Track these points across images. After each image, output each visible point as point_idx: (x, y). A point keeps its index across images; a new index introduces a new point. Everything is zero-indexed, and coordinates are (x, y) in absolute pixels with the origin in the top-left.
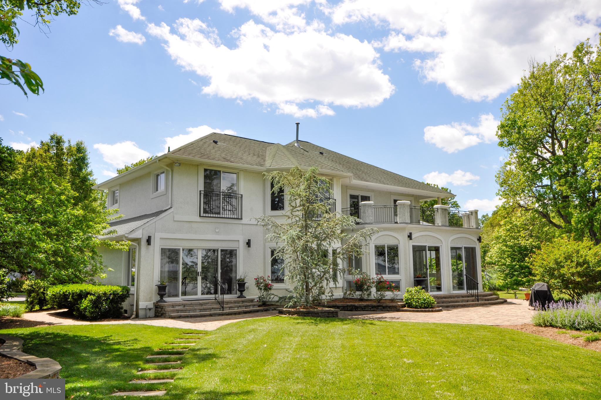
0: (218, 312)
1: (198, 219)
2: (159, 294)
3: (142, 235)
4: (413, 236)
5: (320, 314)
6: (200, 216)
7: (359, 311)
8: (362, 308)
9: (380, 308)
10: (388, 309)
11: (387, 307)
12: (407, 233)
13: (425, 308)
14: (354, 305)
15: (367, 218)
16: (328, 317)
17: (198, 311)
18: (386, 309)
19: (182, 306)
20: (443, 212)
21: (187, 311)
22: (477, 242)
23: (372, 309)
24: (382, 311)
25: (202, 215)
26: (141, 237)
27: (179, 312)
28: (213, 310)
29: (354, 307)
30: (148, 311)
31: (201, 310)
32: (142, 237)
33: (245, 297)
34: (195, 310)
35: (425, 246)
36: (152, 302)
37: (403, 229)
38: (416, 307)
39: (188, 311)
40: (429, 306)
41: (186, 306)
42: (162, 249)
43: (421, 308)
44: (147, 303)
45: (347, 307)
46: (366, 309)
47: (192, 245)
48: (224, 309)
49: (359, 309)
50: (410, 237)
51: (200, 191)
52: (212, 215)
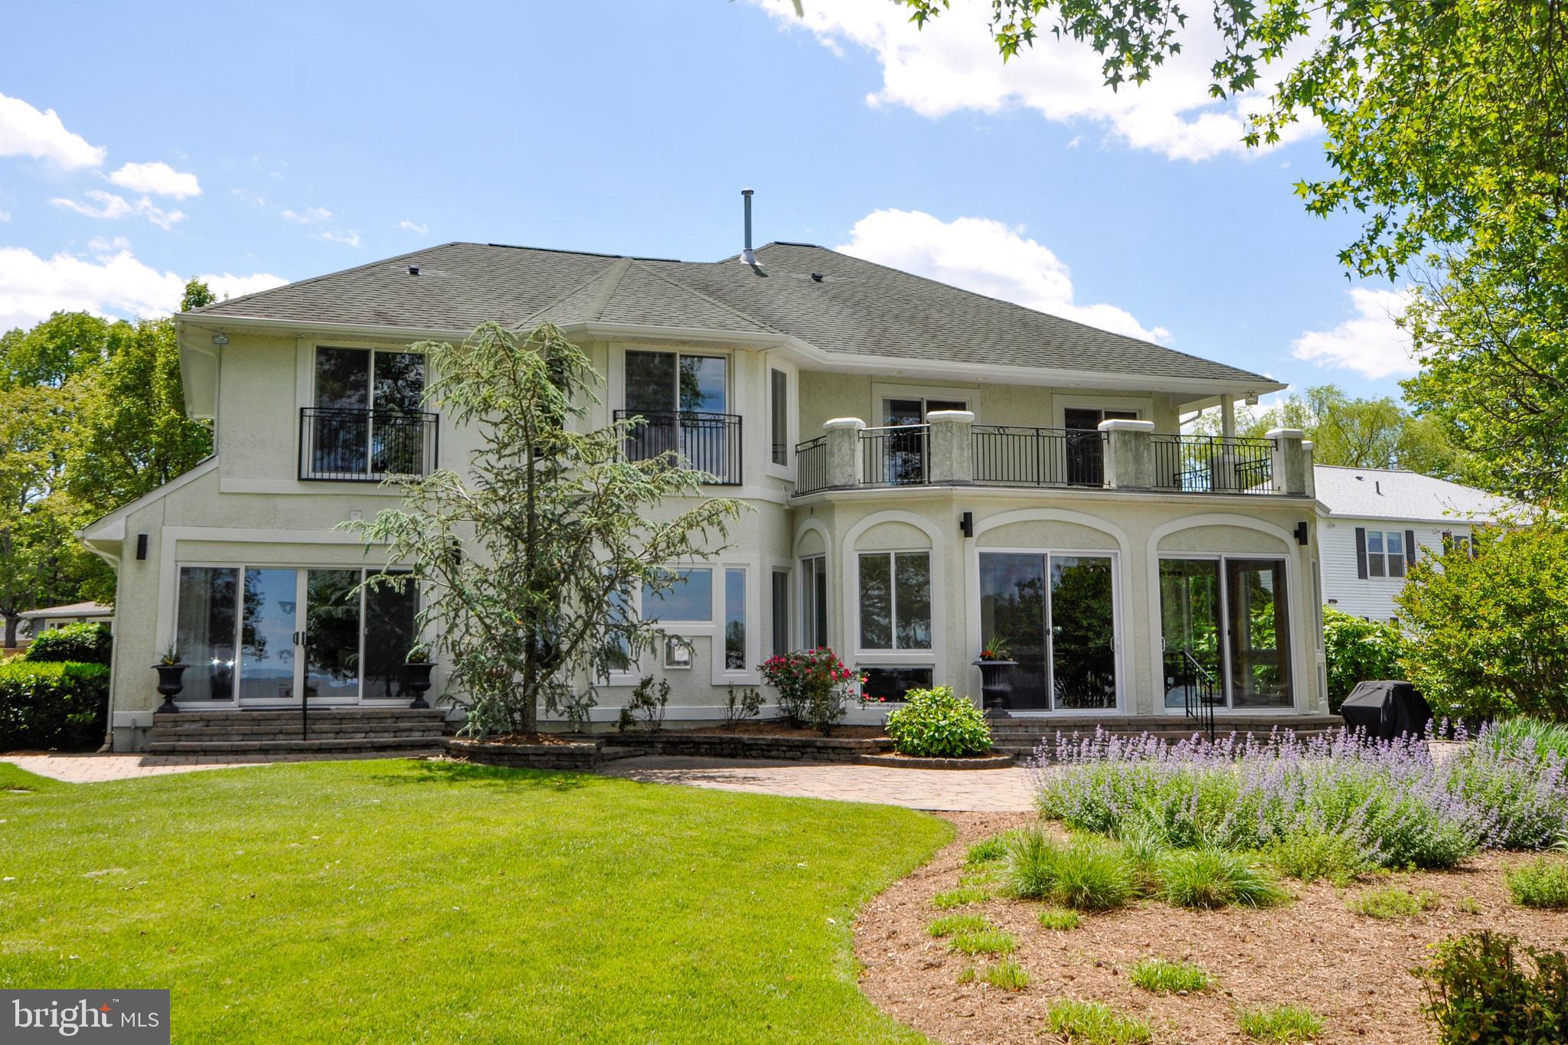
0: (299, 741)
1: (296, 487)
2: (161, 690)
3: (126, 532)
4: (978, 528)
5: (531, 758)
6: (300, 479)
7: (754, 757)
8: (763, 750)
9: (809, 750)
10: (832, 756)
11: (828, 748)
12: (955, 517)
13: (942, 753)
14: (739, 741)
15: (837, 470)
16: (558, 768)
17: (235, 738)
18: (825, 756)
19: (202, 724)
20: (1125, 443)
21: (202, 738)
22: (1292, 542)
23: (787, 754)
24: (815, 759)
25: (304, 475)
26: (121, 537)
27: (183, 738)
28: (282, 737)
29: (739, 746)
30: (140, 733)
31: (245, 736)
32: (126, 537)
33: (428, 707)
34: (226, 736)
35: (1043, 557)
36: (151, 711)
37: (945, 502)
38: (914, 752)
39: (207, 738)
40: (954, 749)
41: (212, 723)
42: (185, 571)
43: (928, 755)
44: (136, 714)
45: (720, 743)
46: (773, 753)
47: (276, 560)
48: (308, 736)
49: (754, 753)
50: (966, 525)
51: (302, 410)
52: (333, 476)
